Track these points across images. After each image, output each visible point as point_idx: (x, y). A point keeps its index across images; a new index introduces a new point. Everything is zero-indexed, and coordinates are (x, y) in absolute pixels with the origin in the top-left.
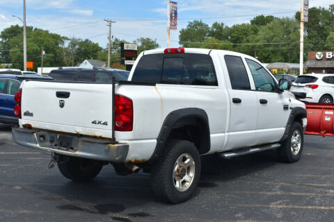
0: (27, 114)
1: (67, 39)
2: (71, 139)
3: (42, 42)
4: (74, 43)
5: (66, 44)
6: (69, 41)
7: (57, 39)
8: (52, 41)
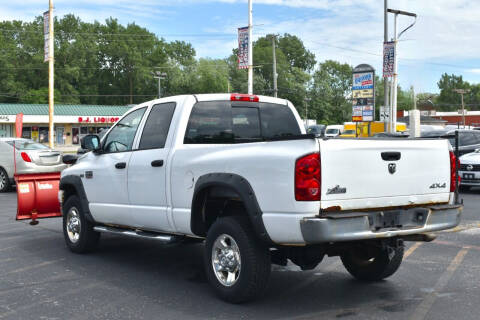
0: (336, 190)
2: (397, 214)
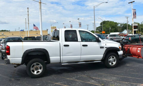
1: (119, 23)
3: (111, 25)
4: (121, 25)
5: (119, 25)
6: (120, 24)
7: (116, 24)
8: (114, 25)
